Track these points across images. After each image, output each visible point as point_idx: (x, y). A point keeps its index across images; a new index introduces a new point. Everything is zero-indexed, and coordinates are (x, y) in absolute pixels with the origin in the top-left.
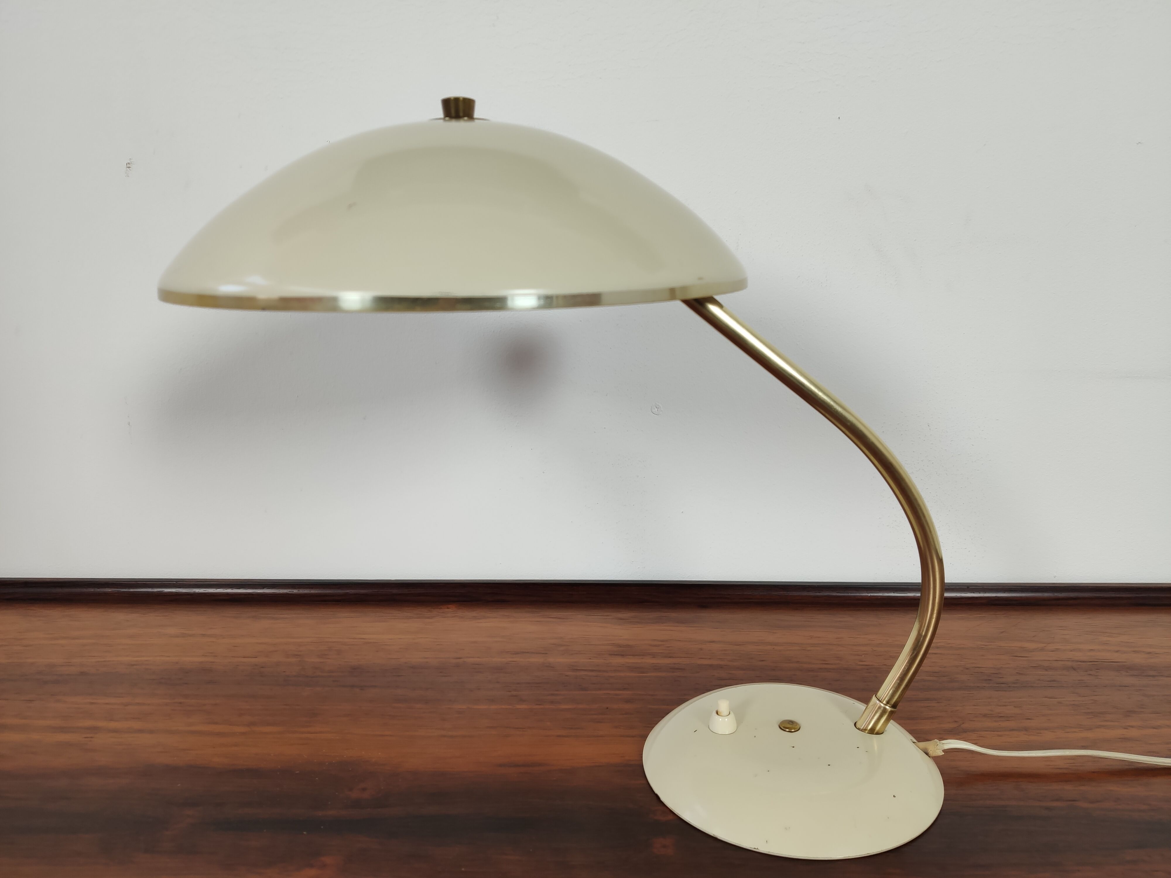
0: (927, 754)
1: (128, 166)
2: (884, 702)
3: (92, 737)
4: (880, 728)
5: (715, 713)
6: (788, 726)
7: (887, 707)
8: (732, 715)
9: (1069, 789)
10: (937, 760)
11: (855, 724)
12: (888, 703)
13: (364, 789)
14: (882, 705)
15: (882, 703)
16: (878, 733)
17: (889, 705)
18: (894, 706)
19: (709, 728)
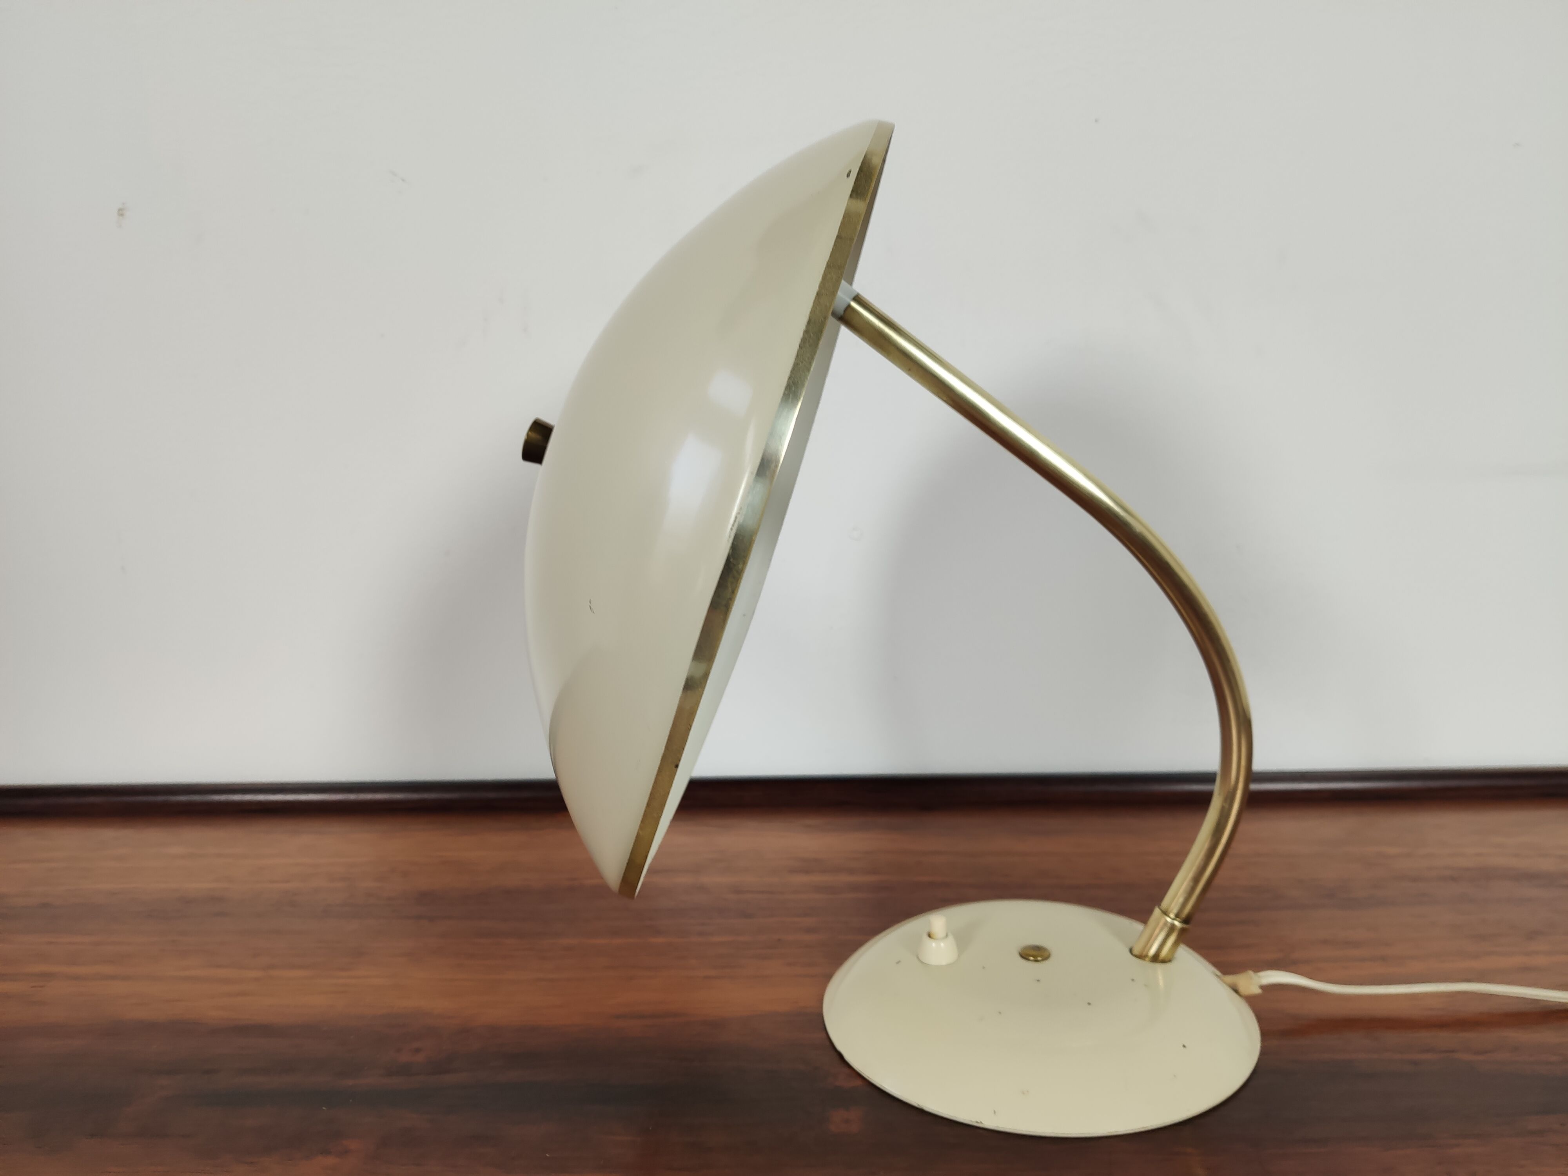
0: (1236, 991)
1: (121, 212)
2: (1172, 916)
3: (42, 987)
4: (1168, 954)
5: (926, 937)
6: (1034, 953)
7: (1177, 923)
8: (951, 938)
9: (1444, 1038)
10: (1251, 1000)
11: (1131, 951)
12: (1177, 916)
13: (418, 1050)
14: (1169, 920)
15: (1169, 916)
16: (1164, 961)
17: (1178, 919)
18: (1186, 921)
19: (918, 958)
